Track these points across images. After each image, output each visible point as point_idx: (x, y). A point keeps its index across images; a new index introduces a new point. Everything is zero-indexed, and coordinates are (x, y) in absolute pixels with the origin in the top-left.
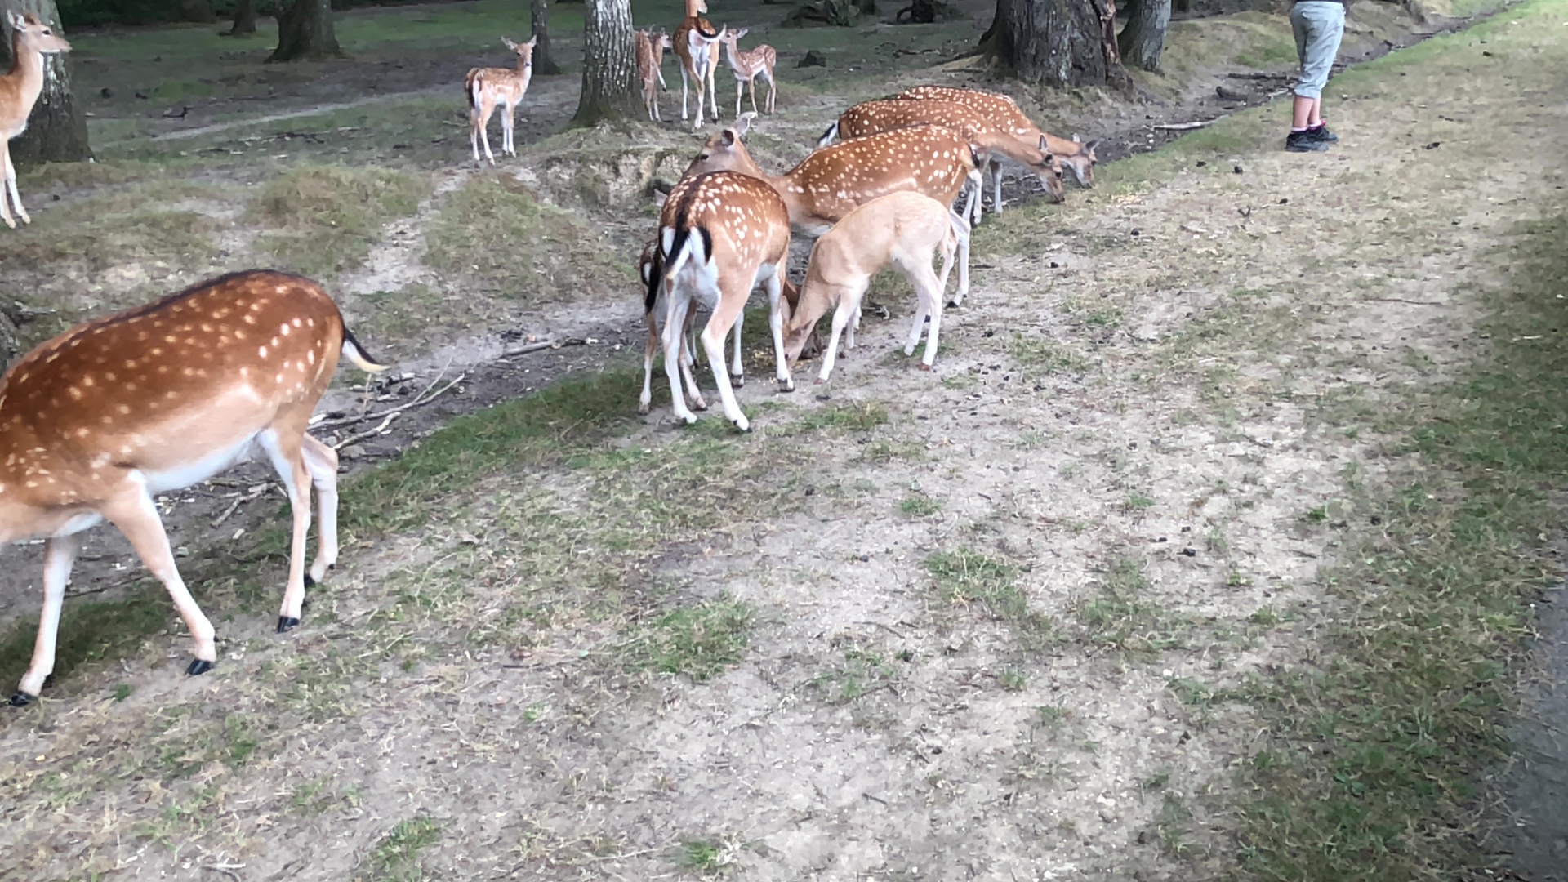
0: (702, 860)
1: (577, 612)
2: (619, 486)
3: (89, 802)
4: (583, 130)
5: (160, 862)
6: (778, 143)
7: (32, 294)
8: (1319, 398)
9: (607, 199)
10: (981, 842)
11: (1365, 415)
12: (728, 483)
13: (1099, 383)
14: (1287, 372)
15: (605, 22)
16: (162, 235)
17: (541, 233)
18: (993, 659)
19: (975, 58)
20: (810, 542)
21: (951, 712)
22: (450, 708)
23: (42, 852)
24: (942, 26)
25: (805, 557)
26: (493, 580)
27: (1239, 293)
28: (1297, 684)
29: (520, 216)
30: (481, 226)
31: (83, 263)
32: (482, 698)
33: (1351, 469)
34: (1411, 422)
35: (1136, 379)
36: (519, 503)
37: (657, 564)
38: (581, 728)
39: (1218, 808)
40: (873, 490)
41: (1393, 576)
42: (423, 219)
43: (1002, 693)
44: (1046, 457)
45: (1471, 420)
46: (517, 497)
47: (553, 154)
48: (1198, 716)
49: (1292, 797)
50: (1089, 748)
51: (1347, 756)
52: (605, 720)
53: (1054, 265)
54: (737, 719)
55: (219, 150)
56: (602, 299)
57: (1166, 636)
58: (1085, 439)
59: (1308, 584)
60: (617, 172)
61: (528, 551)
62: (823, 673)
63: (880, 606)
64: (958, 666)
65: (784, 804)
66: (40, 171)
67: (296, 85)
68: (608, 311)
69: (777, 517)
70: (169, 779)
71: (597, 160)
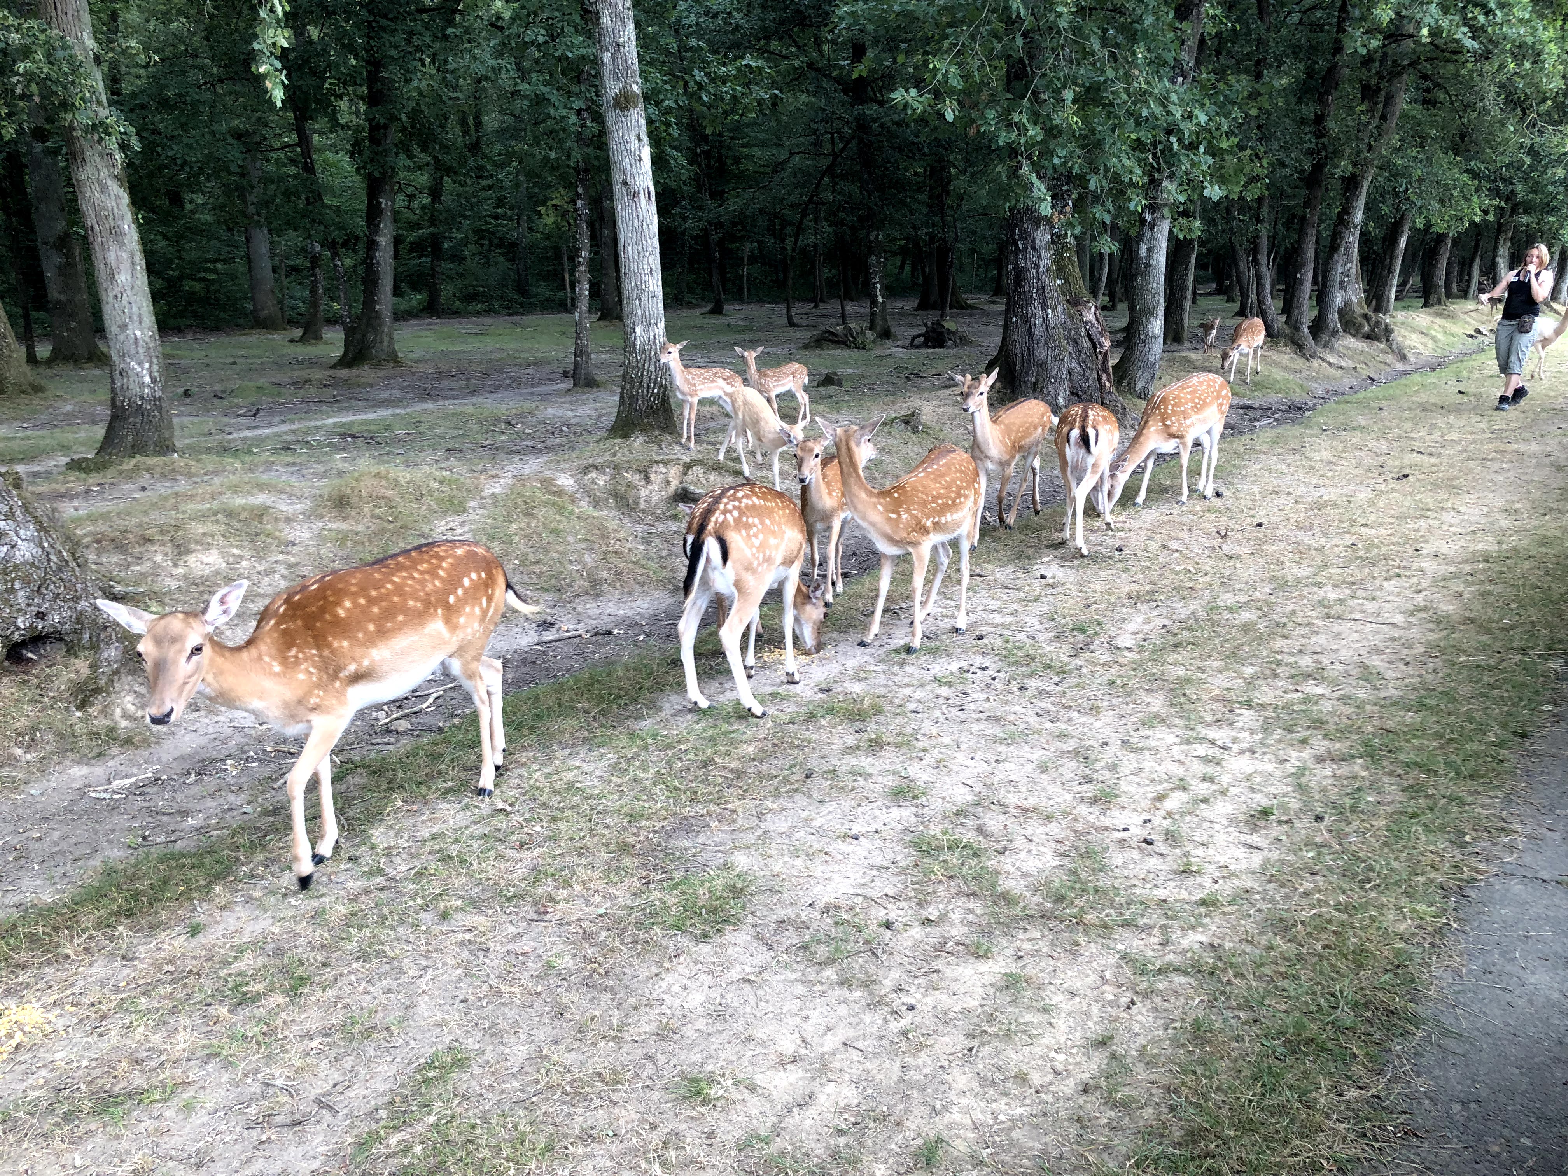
0: (699, 1093)
1: (597, 874)
2: (637, 763)
3: (165, 1023)
4: (618, 441)
5: (226, 1077)
7: (123, 574)
8: (1276, 707)
9: (638, 503)
10: (946, 1086)
11: (1317, 723)
12: (736, 765)
13: (1078, 685)
14: (1251, 682)
15: (643, 345)
16: (238, 526)
17: (576, 534)
18: (965, 930)
20: (808, 820)
21: (926, 974)
22: (481, 954)
23: (125, 1064)
24: (953, 352)
25: (802, 834)
26: (522, 844)
27: (1212, 608)
28: (1234, 960)
29: (558, 517)
30: (523, 525)
31: (168, 549)
32: (510, 947)
33: (1301, 771)
34: (1359, 731)
35: (1112, 683)
36: (548, 776)
37: (669, 835)
38: (596, 977)
39: (1156, 1065)
40: (867, 776)
41: (1330, 869)
42: (471, 517)
43: (972, 960)
44: (1026, 751)
45: (1414, 731)
46: (546, 771)
47: (591, 461)
48: (1143, 986)
49: (1222, 1058)
50: (1045, 1010)
51: (1274, 1025)
53: (1043, 577)
54: (735, 973)
55: (287, 448)
56: (630, 593)
57: (1121, 914)
58: (1062, 736)
59: (1254, 873)
60: (647, 478)
61: (554, 819)
62: (813, 936)
63: (867, 879)
64: (934, 935)
65: (772, 1048)
66: (129, 464)
67: (358, 390)
68: (634, 605)
69: (778, 797)
70: (235, 1006)
71: (630, 468)
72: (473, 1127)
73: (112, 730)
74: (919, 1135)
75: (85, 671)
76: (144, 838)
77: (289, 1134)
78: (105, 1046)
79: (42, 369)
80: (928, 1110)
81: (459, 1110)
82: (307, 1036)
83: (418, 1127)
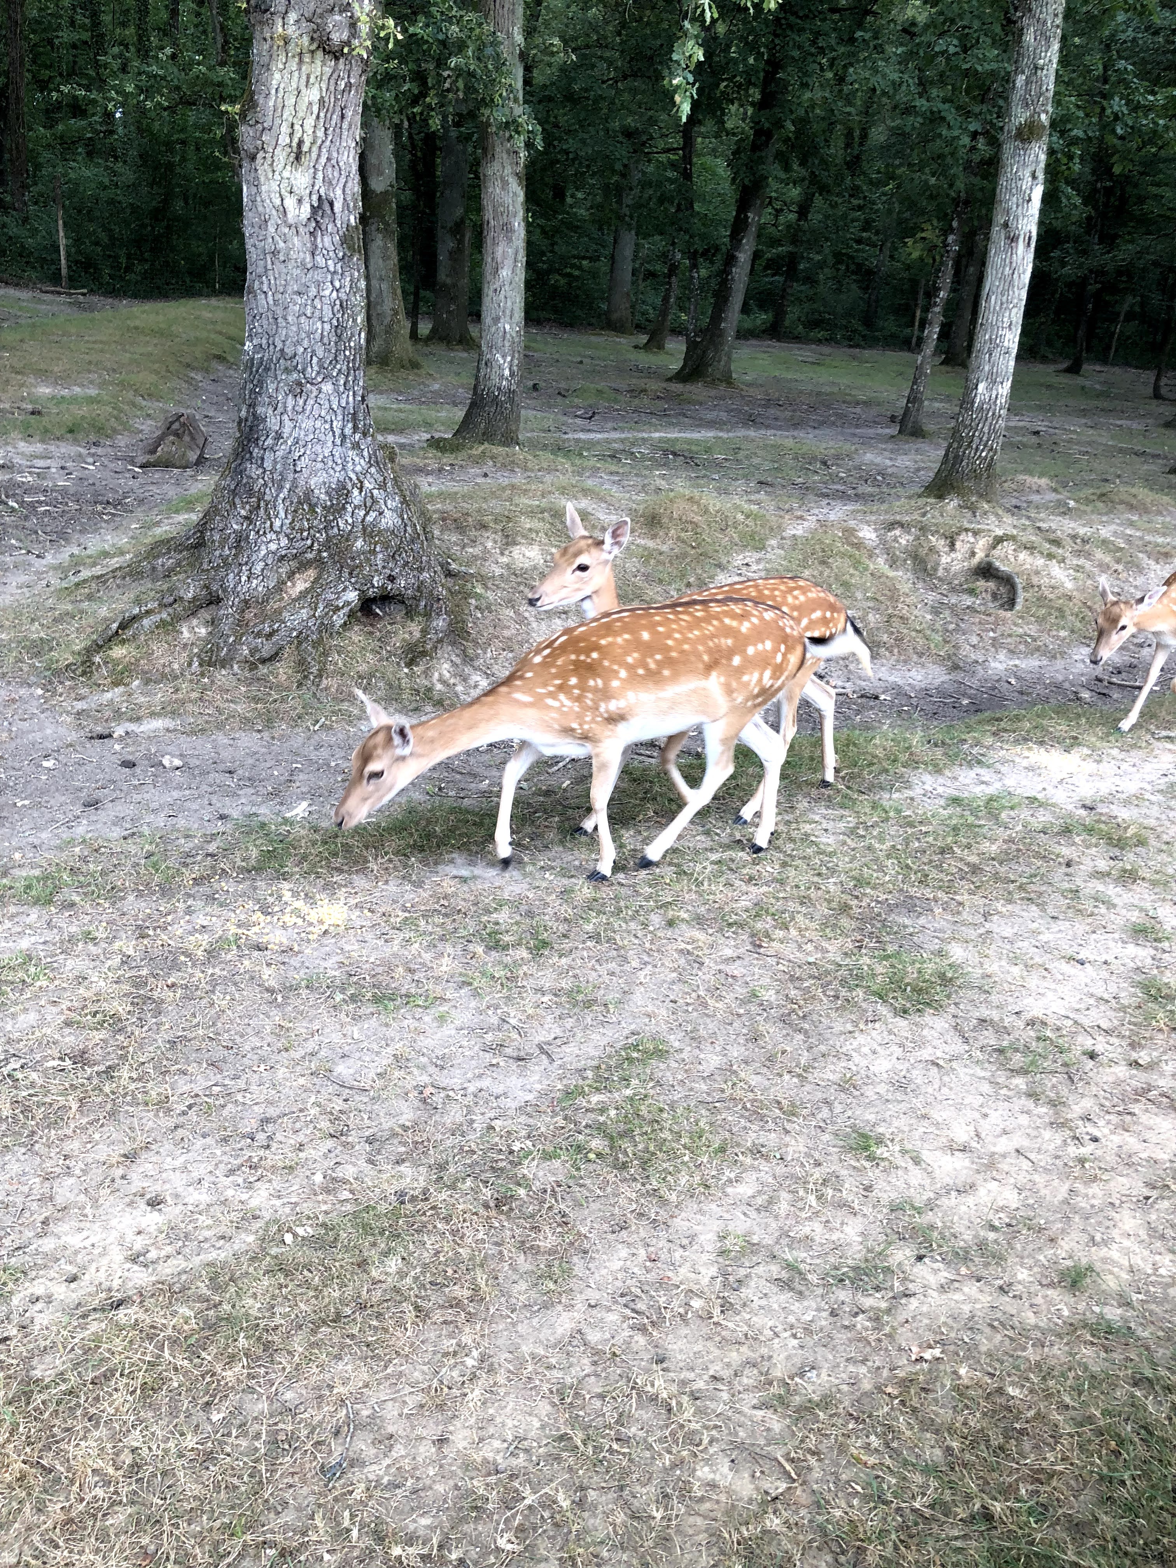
1: (814, 925)
2: (875, 833)
3: (435, 946)
4: (932, 500)
5: (473, 1004)
6: (1122, 549)
7: (459, 554)
9: (936, 570)
10: (1111, 1223)
12: (973, 859)
15: (982, 403)
17: (866, 591)
20: (1035, 933)
21: (1119, 1113)
22: (696, 965)
23: (401, 969)
25: (1026, 944)
26: (751, 879)
29: (852, 571)
30: (816, 573)
31: (498, 537)
32: (722, 967)
36: (788, 823)
37: (891, 909)
38: (794, 1016)
40: (1110, 905)
42: (768, 556)
46: (787, 817)
47: (898, 518)
52: (815, 1017)
54: (926, 1054)
55: (613, 457)
56: (905, 661)
60: (952, 546)
61: (784, 865)
62: (1012, 1044)
63: (1083, 1006)
64: (1139, 1079)
65: (946, 1132)
66: (478, 450)
67: (688, 407)
68: (908, 674)
69: (1010, 901)
70: (489, 948)
71: (937, 532)
72: (661, 1110)
73: (429, 690)
74: (1071, 1257)
75: (417, 635)
76: (440, 789)
77: (514, 1065)
78: (388, 951)
79: (419, 346)
80: (1085, 1238)
81: (652, 1092)
82: (541, 991)
83: (616, 1095)
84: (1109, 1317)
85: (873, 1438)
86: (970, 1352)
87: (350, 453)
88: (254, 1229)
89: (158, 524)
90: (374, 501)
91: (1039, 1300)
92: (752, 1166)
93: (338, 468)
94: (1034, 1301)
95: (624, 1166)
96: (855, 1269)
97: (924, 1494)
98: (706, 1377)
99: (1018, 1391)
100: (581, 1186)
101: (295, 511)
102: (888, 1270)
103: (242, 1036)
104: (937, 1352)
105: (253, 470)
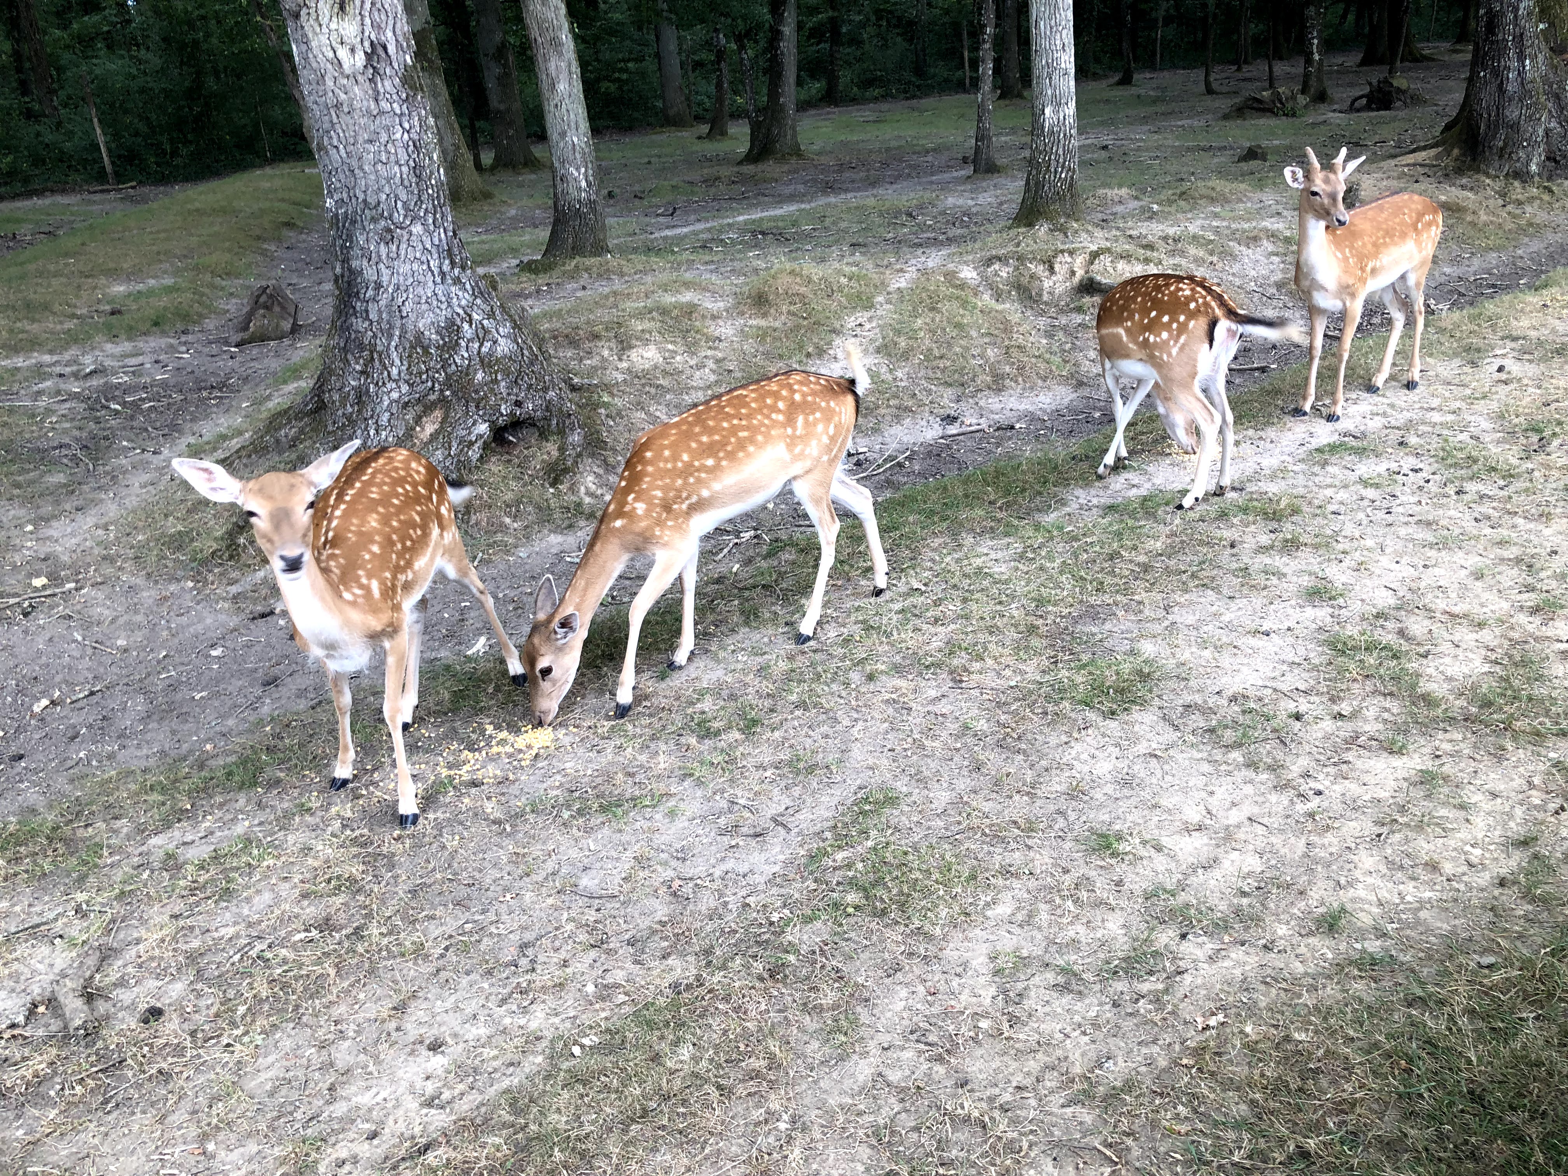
0: (1108, 847)
2: (1043, 553)
3: (648, 747)
4: (1022, 230)
5: (699, 793)
6: (1211, 241)
7: (578, 368)
9: (1041, 296)
10: (1352, 865)
12: (1142, 559)
13: (1527, 490)
15: (1052, 127)
16: (671, 322)
17: (979, 328)
18: (1381, 726)
19: (1433, 152)
20: (1217, 615)
21: (1335, 764)
22: (905, 711)
23: (620, 776)
24: (1401, 114)
25: (1210, 627)
26: (936, 620)
29: (961, 312)
30: (928, 320)
31: (613, 344)
32: (930, 708)
36: (958, 561)
37: (1076, 621)
38: (1009, 740)
40: (1281, 575)
42: (879, 312)
43: (1385, 754)
44: (1459, 557)
46: (956, 556)
47: (994, 252)
50: (1462, 807)
52: (1029, 736)
54: (1142, 748)
55: (704, 247)
56: (1032, 388)
57: (1557, 723)
58: (1502, 543)
60: (1051, 270)
61: (965, 600)
62: (1219, 722)
63: (1277, 673)
64: (1346, 729)
65: (1178, 817)
66: (571, 265)
67: (765, 185)
68: (1037, 400)
69: (1186, 591)
70: (701, 738)
71: (1034, 258)
72: (906, 853)
73: (579, 505)
74: (1322, 904)
75: (555, 454)
76: (613, 598)
77: (753, 843)
78: (603, 761)
79: (486, 176)
80: (1332, 884)
81: (892, 839)
82: (761, 767)
83: (859, 848)
84: (1370, 950)
85: (1180, 1108)
86: (1251, 1011)
87: (453, 289)
88: (540, 1049)
89: (269, 398)
90: (486, 331)
91: (1302, 950)
92: (1006, 887)
93: (444, 306)
94: (1298, 951)
95: (884, 913)
96: (1124, 960)
97: (1240, 1148)
98: (1011, 1090)
99: (1303, 1035)
100: (847, 940)
101: (410, 356)
102: (1156, 954)
103: (480, 871)
104: (1221, 1017)
105: (360, 324)
